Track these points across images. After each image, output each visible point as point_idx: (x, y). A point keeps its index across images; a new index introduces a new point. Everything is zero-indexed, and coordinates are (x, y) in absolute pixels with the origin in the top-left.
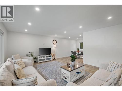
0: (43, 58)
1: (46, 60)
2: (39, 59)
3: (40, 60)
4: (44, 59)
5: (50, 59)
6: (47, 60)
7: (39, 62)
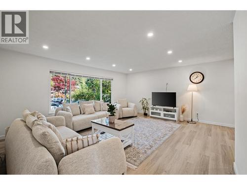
0: (158, 111)
1: (162, 116)
2: (151, 111)
3: (153, 113)
4: (159, 114)
5: (173, 116)
6: (164, 116)
7: (151, 115)
